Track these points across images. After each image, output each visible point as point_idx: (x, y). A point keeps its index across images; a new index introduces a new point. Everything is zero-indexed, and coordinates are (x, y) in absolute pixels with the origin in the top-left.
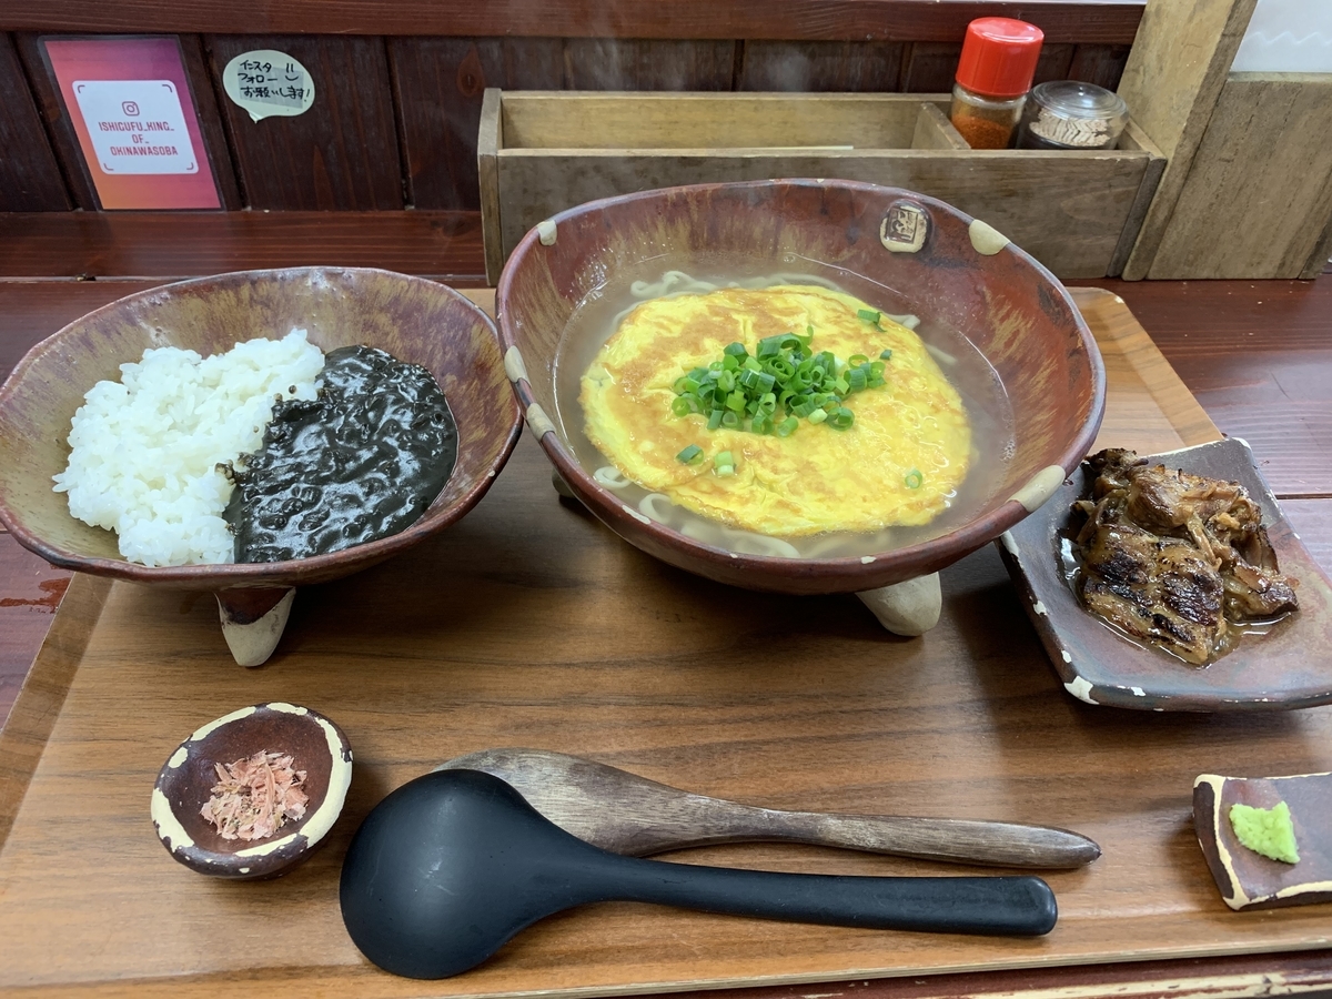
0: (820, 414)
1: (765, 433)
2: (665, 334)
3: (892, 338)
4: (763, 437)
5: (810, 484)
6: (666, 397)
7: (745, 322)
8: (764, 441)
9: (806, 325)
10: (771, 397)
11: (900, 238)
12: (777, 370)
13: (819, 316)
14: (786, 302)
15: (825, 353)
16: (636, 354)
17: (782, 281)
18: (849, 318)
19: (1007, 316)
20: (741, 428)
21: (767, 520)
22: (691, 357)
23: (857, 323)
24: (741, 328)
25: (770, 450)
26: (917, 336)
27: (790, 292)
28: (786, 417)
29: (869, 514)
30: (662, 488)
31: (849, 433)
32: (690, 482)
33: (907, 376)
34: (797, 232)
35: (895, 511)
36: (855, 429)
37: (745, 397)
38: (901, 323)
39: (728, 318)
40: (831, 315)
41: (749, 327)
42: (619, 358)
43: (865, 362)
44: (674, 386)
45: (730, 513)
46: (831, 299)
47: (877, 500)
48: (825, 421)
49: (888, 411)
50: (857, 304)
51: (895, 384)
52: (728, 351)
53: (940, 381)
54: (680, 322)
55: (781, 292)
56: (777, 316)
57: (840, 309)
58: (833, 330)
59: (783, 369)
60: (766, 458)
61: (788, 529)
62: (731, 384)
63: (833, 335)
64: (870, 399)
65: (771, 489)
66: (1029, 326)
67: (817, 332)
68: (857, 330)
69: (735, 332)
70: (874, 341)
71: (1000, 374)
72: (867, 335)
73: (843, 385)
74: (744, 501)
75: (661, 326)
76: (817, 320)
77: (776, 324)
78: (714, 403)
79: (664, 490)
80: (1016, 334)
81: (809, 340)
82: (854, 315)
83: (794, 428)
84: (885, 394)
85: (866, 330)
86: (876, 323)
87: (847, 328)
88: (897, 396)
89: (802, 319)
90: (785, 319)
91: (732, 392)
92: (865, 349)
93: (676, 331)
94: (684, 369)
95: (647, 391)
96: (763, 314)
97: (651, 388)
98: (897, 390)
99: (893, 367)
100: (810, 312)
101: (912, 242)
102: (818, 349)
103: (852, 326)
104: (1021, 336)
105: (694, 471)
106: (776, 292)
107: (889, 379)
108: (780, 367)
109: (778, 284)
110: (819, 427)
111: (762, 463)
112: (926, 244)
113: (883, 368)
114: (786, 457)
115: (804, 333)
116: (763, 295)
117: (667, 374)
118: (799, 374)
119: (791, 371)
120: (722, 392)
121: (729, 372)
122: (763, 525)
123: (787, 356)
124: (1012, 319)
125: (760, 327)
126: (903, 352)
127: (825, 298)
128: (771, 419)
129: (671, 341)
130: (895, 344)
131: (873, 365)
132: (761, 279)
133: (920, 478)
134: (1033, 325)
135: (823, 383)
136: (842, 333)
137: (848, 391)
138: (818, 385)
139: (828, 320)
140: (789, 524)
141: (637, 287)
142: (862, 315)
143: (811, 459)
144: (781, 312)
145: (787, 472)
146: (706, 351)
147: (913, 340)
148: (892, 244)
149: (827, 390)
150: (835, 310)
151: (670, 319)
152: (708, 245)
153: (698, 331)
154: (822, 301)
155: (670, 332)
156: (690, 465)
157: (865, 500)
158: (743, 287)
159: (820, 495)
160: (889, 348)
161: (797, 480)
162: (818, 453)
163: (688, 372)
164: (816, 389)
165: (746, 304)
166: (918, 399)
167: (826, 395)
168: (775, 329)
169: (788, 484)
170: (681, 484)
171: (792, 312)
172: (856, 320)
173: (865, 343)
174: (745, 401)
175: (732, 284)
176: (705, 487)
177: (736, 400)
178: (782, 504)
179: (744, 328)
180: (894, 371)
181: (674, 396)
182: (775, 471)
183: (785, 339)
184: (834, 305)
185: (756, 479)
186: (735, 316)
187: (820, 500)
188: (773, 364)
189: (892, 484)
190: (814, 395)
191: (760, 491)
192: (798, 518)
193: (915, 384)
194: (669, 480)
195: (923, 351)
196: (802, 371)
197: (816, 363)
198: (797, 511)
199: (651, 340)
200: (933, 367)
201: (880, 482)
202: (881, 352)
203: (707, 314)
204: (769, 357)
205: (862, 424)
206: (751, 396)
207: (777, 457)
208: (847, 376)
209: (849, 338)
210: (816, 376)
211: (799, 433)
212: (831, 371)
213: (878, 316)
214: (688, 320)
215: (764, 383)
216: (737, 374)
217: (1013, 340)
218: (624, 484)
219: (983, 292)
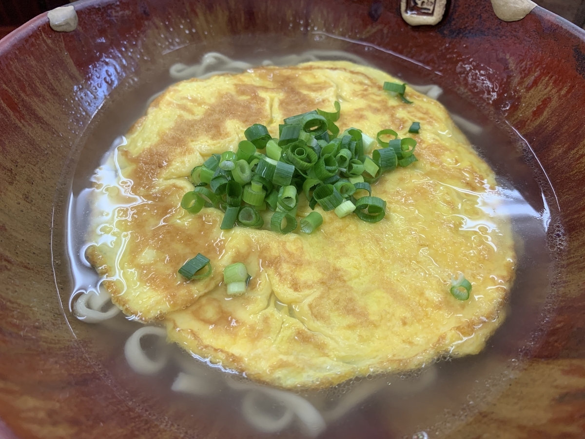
0: (347, 206)
1: (285, 231)
2: (188, 117)
3: (418, 109)
4: (284, 237)
5: (337, 302)
6: (181, 188)
7: (272, 100)
8: (284, 243)
9: (333, 100)
10: (291, 191)
11: (420, 11)
12: (297, 158)
13: (347, 90)
14: (314, 77)
15: (352, 132)
16: (155, 139)
17: (313, 57)
18: (375, 90)
19: (535, 83)
20: (260, 225)
21: (282, 365)
22: (210, 142)
23: (384, 95)
24: (267, 106)
25: (291, 255)
26: (442, 106)
27: (319, 68)
28: (310, 210)
29: (411, 343)
30: (156, 318)
31: (382, 224)
32: (191, 306)
33: (438, 150)
34: (325, 12)
35: (443, 337)
36: (388, 219)
37: (264, 188)
38: (425, 93)
39: (256, 98)
40: (358, 88)
41: (276, 104)
42: (139, 144)
43: (393, 138)
44: (190, 176)
45: (235, 359)
46: (358, 73)
47: (419, 321)
48: (354, 212)
49: (421, 193)
50: (382, 77)
51: (426, 161)
52: (248, 133)
53: (471, 153)
54: (205, 103)
55: (311, 68)
56: (305, 92)
57: (367, 81)
58: (361, 103)
59: (304, 156)
60: (285, 268)
61: (309, 377)
62: (246, 175)
63: (361, 109)
64: (402, 180)
65: (291, 313)
66: (563, 92)
67: (345, 107)
68: (384, 103)
69: (260, 112)
70: (401, 113)
71: (530, 143)
72: (393, 107)
73: (371, 167)
74: (255, 335)
75: (183, 108)
76: (344, 94)
77: (304, 100)
78: (229, 199)
79: (160, 321)
80: (546, 102)
81: (336, 116)
82: (380, 88)
83: (318, 225)
84: (417, 172)
85: (393, 102)
86: (401, 95)
87: (374, 101)
88: (429, 174)
89: (329, 95)
90: (313, 95)
91: (249, 184)
92: (393, 122)
93: (199, 112)
94: (203, 155)
95: (161, 183)
96: (292, 91)
97: (166, 179)
98: (428, 167)
99: (422, 141)
100: (337, 86)
101: (432, 14)
102: (344, 124)
103: (378, 98)
104: (554, 103)
105: (197, 290)
106: (306, 69)
107: (419, 155)
108: (300, 153)
109: (308, 60)
110: (347, 221)
111: (280, 275)
112: (446, 16)
113: (414, 143)
114: (309, 263)
115: (331, 109)
116: (294, 72)
117: (183, 162)
118: (322, 161)
119: (315, 157)
120: (237, 184)
121: (243, 162)
122: (279, 374)
123: (309, 140)
124: (540, 86)
125: (287, 104)
126: (430, 123)
127: (352, 72)
128: (292, 215)
129: (192, 125)
130: (421, 115)
131: (404, 141)
132: (293, 57)
133: (469, 287)
134: (568, 92)
135: (350, 167)
136: (370, 107)
137: (378, 172)
138: (344, 170)
139: (355, 94)
140: (312, 367)
141: (175, 69)
142: (388, 87)
143: (338, 265)
144: (310, 88)
145: (309, 287)
146: (227, 135)
147: (438, 111)
148: (412, 18)
149: (355, 175)
150: (361, 83)
151: (194, 100)
152: (246, 28)
153: (221, 112)
154: (349, 75)
155: (193, 114)
156: (194, 281)
157: (404, 324)
158: (276, 64)
159: (350, 320)
160: (417, 120)
161: (321, 297)
162: (346, 255)
163: (207, 159)
164: (343, 175)
165: (275, 81)
166: (453, 177)
167: (354, 181)
168: (302, 106)
169: (310, 306)
170: (180, 311)
171: (319, 87)
172: (381, 92)
173: (392, 116)
174: (264, 194)
175: (266, 62)
176: (210, 312)
177: (254, 193)
178: (303, 338)
179: (271, 107)
180: (424, 146)
181: (188, 188)
182: (296, 287)
183: (309, 118)
184: (361, 78)
185: (273, 297)
186: (263, 94)
187: (350, 327)
188: (293, 151)
189: (434, 296)
190: (341, 183)
191: (278, 316)
192: (322, 359)
193: (448, 160)
194: (166, 307)
195: (450, 122)
196: (326, 156)
197: (342, 146)
198: (321, 348)
199: (171, 124)
200: (461, 138)
201: (422, 294)
202: (409, 125)
203: (233, 92)
204: (289, 141)
205: (394, 212)
206: (270, 188)
207: (298, 264)
208: (376, 155)
209: (376, 111)
210: (343, 159)
211: (325, 229)
212: (359, 151)
213: (404, 88)
214: (213, 101)
215: (283, 176)
216: (255, 162)
217: (544, 109)
218: (111, 313)
219: (506, 60)
